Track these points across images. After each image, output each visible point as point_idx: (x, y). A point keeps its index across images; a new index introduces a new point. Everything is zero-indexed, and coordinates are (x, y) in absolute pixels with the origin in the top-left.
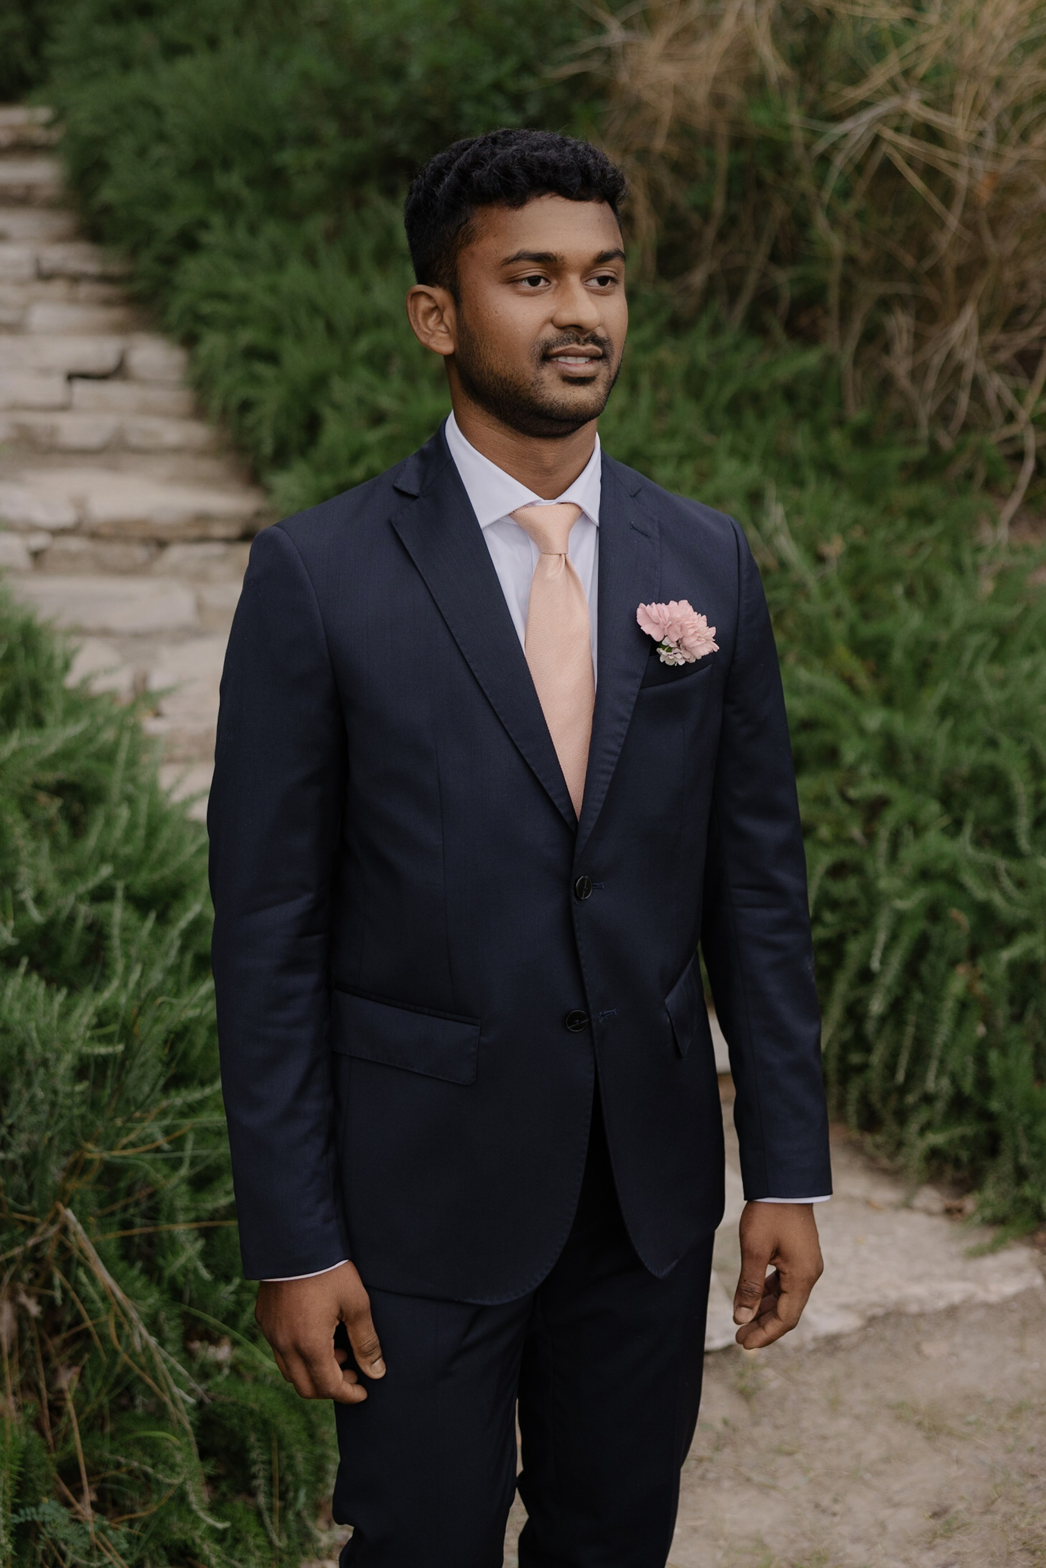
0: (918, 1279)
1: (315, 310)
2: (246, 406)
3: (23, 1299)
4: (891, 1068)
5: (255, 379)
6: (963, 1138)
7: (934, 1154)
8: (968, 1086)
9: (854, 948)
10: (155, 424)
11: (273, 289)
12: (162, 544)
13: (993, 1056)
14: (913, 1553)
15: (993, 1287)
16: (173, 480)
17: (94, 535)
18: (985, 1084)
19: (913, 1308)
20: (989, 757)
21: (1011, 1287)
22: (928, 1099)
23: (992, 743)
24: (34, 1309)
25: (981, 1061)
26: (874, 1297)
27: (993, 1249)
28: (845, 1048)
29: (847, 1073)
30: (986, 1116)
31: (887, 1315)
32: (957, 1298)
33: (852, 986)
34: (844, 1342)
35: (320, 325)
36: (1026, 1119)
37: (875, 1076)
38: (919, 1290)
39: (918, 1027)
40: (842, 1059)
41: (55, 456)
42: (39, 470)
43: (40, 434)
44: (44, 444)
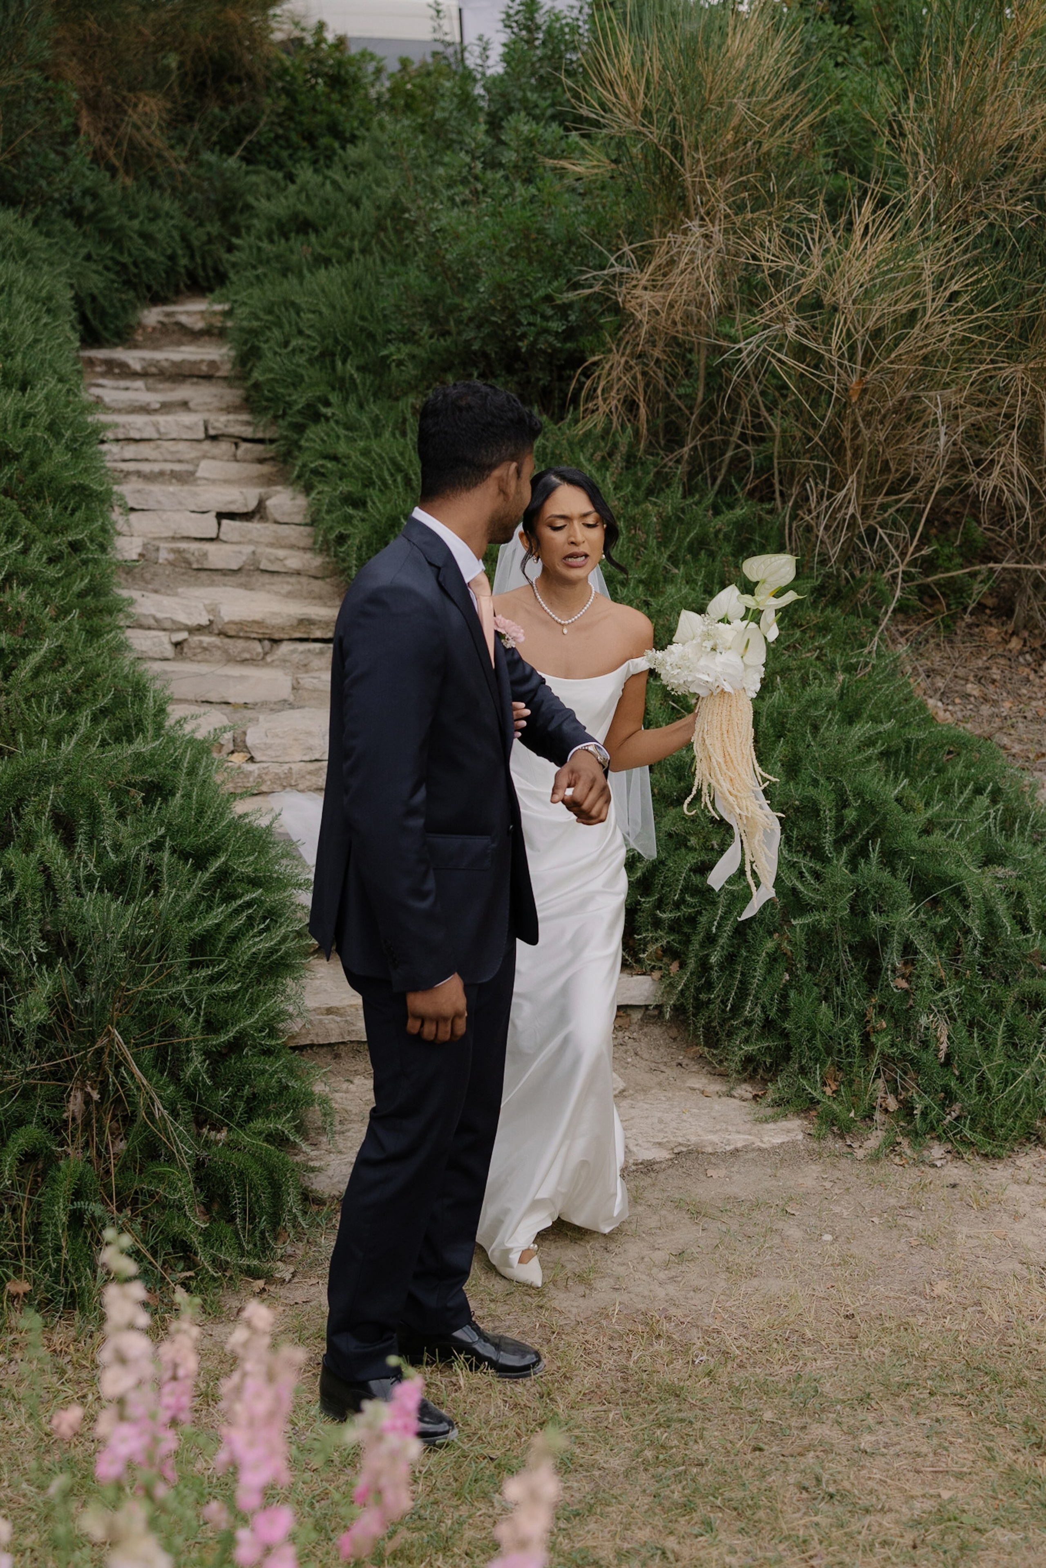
0: (716, 1132)
1: (399, 469)
2: (342, 539)
3: (89, 1089)
4: (724, 1002)
5: (348, 519)
6: (768, 1048)
7: (749, 1059)
8: (773, 1014)
9: (703, 919)
10: (281, 553)
11: (366, 453)
12: (276, 641)
13: (792, 994)
14: (655, 1270)
15: (766, 1139)
16: (289, 595)
17: (222, 634)
18: (785, 1012)
19: (710, 1150)
20: (811, 791)
21: (778, 1140)
22: (748, 1023)
23: (815, 783)
24: (96, 1096)
25: (784, 997)
26: (680, 1140)
27: (774, 1119)
28: (698, 990)
29: (700, 1006)
30: (784, 1034)
31: (690, 1152)
32: (739, 1145)
33: (702, 946)
34: (655, 1167)
35: (399, 479)
36: (807, 1034)
37: (715, 1007)
38: (714, 1138)
39: (743, 974)
40: (696, 999)
41: (203, 575)
42: (190, 585)
43: (192, 559)
44: (195, 566)
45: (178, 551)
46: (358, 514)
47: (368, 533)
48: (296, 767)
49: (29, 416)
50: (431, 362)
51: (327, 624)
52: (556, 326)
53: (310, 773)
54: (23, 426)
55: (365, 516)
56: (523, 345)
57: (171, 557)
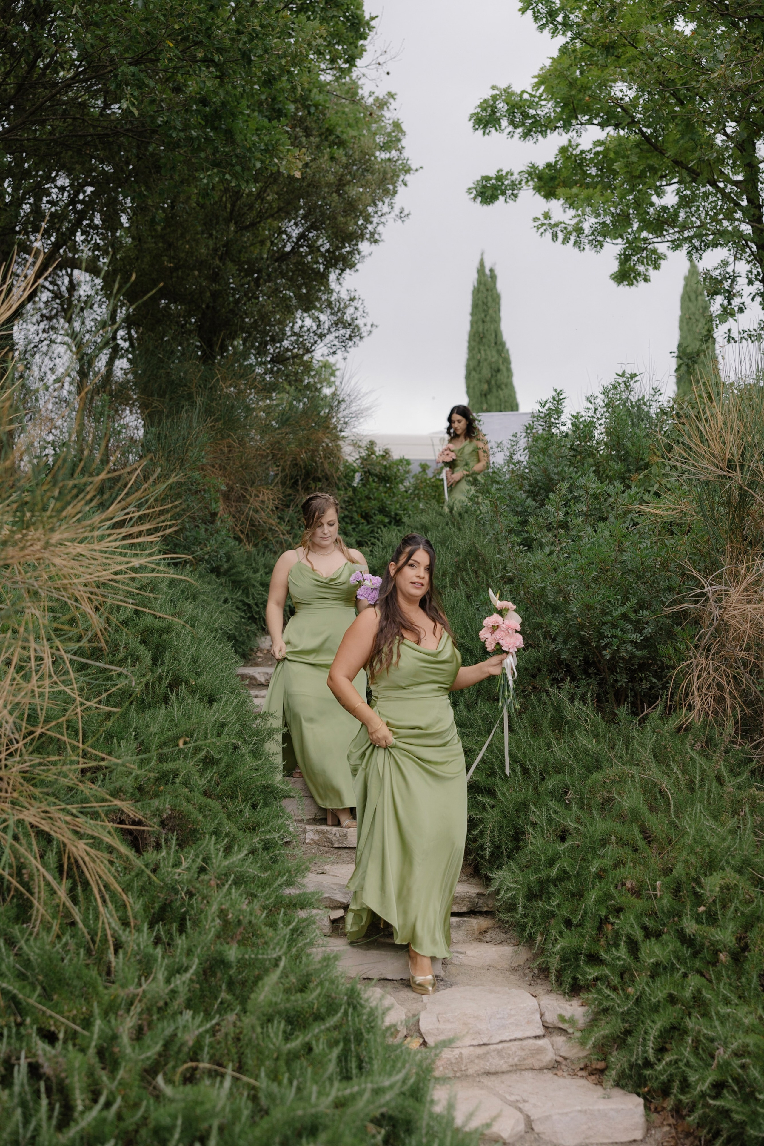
41: (343, 853)
42: (333, 863)
43: (334, 839)
44: (336, 845)
45: (323, 833)
46: (486, 800)
47: (498, 818)
48: (465, 1052)
49: (223, 725)
50: (526, 669)
51: (462, 899)
52: (636, 637)
53: (478, 1057)
54: (219, 735)
55: (492, 802)
56: (607, 654)
57: (316, 837)
